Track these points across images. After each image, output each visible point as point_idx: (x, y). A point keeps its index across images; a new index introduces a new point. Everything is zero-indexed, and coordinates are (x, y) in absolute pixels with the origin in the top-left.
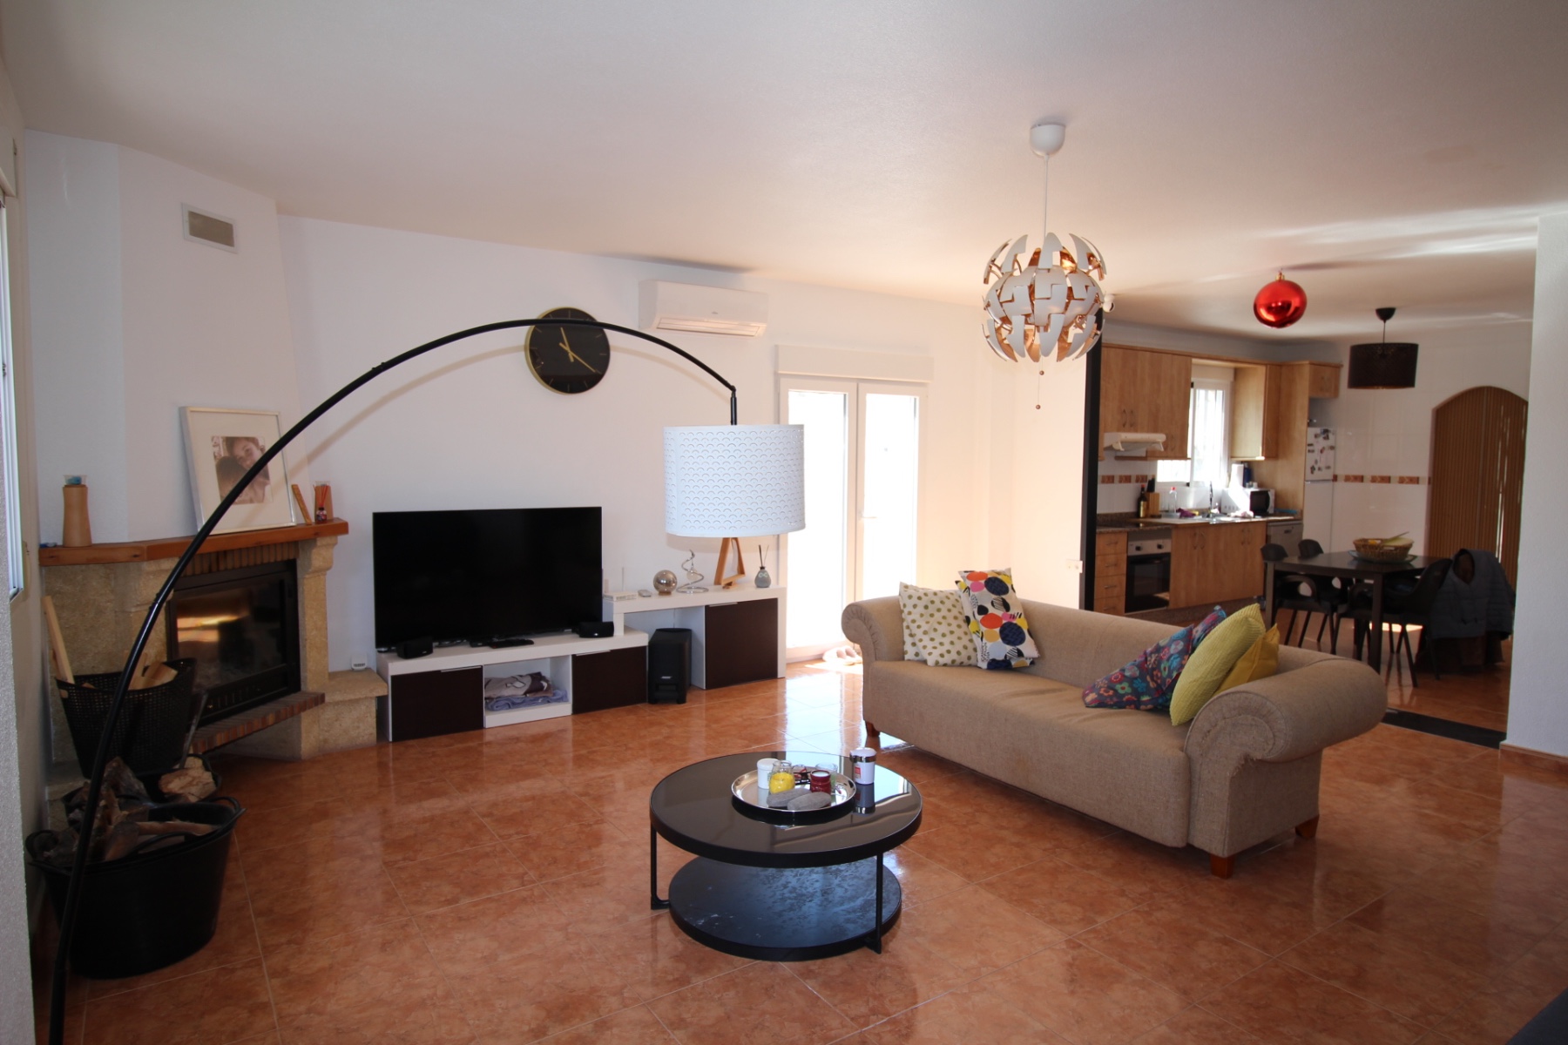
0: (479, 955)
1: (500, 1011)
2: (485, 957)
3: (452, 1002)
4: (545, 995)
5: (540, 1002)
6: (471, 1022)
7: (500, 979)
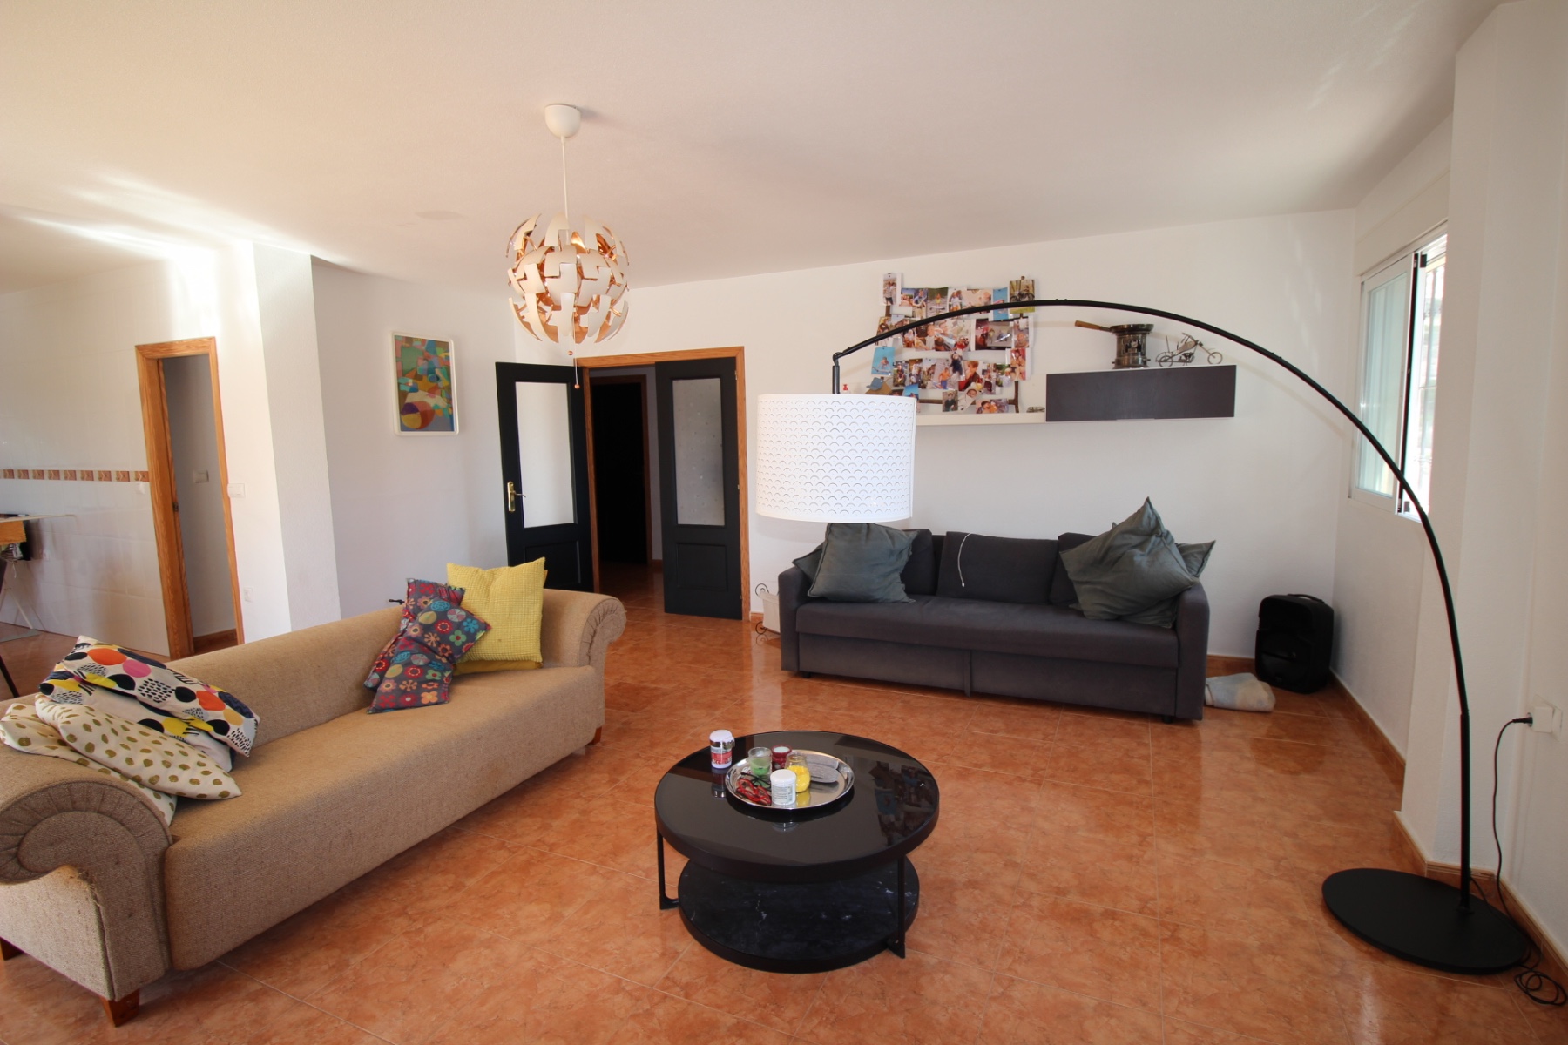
0: (1113, 1022)
1: (1128, 949)
2: (1109, 1015)
3: (1167, 984)
4: (1082, 939)
5: (1092, 935)
6: (1159, 954)
7: (1109, 980)
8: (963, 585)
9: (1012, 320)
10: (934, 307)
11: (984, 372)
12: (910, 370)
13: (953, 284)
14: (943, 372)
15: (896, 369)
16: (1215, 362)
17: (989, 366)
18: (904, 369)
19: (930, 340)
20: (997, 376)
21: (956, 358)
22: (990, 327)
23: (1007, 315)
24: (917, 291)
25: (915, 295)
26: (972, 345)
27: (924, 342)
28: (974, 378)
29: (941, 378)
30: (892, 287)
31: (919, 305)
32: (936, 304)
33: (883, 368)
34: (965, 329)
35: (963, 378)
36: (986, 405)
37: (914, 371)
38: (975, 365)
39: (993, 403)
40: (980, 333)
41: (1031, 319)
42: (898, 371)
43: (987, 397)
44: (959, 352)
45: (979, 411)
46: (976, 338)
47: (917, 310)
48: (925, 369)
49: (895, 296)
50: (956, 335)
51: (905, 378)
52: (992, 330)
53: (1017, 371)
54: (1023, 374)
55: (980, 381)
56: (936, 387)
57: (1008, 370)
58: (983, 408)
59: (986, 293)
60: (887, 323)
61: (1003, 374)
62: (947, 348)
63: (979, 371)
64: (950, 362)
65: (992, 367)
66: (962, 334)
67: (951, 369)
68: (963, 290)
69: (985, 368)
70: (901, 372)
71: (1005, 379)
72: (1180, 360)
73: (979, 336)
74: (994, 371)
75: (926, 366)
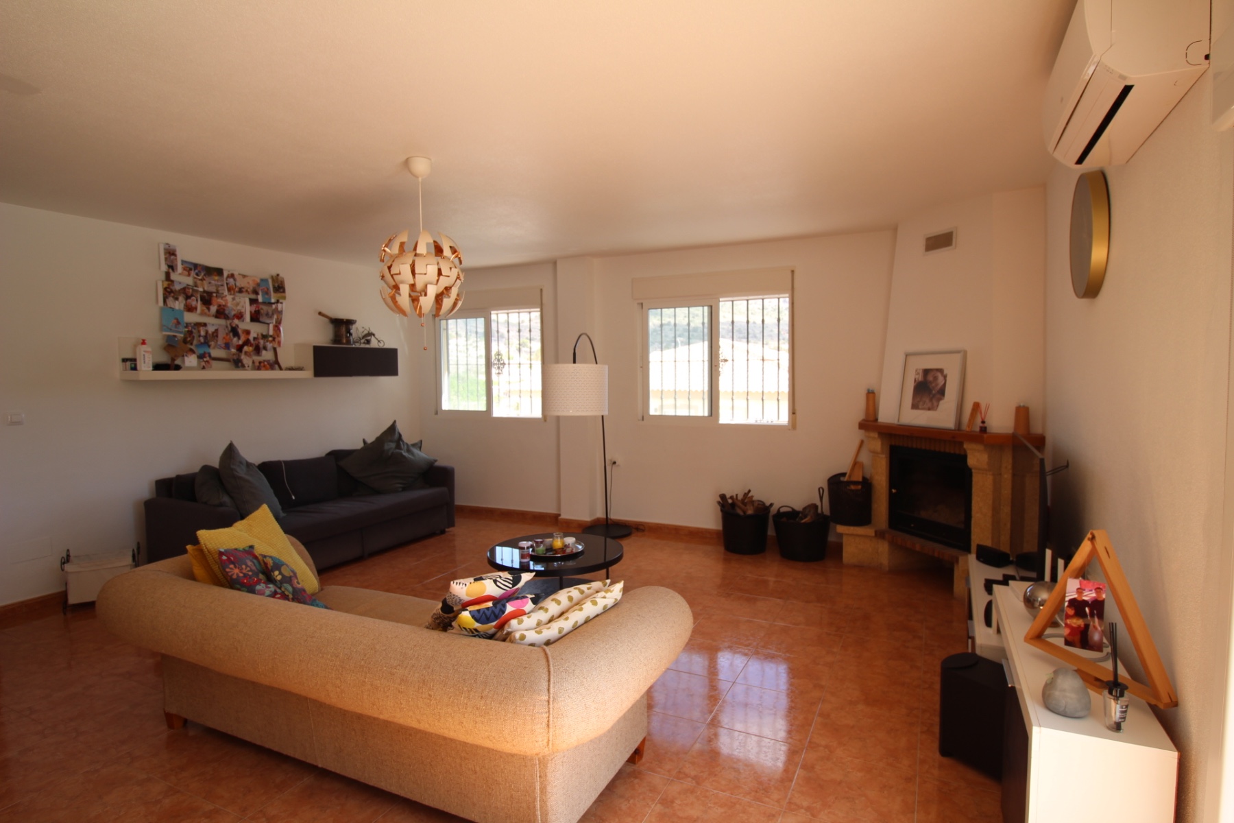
8: (293, 497)
9: (274, 303)
10: (213, 282)
11: (255, 339)
12: (199, 332)
13: (228, 266)
14: (225, 335)
15: (187, 329)
16: (381, 345)
17: (258, 335)
18: (193, 330)
19: (214, 309)
20: (264, 343)
21: (234, 326)
22: (261, 306)
23: (270, 299)
24: (196, 266)
25: (192, 268)
26: (248, 317)
27: (209, 309)
28: (247, 342)
29: (224, 341)
30: (172, 257)
31: (200, 278)
32: (215, 280)
33: (176, 327)
34: (241, 304)
35: (241, 342)
36: (262, 364)
37: (203, 333)
38: (248, 332)
39: (266, 363)
40: (254, 308)
41: (284, 304)
42: (188, 331)
43: (257, 359)
44: (236, 321)
45: (259, 369)
46: (251, 312)
47: (199, 282)
48: (210, 332)
49: (176, 265)
50: (235, 308)
51: (193, 337)
52: (262, 309)
53: (276, 340)
54: (279, 343)
55: (251, 345)
56: (220, 347)
57: (270, 339)
58: (259, 367)
59: (254, 280)
60: (171, 287)
61: (267, 341)
62: (226, 317)
63: (251, 338)
64: (230, 329)
65: (260, 336)
66: (239, 308)
67: (231, 334)
68: (236, 273)
69: (256, 336)
70: (190, 333)
71: (269, 345)
72: (364, 343)
73: (253, 311)
74: (262, 339)
75: (211, 329)
